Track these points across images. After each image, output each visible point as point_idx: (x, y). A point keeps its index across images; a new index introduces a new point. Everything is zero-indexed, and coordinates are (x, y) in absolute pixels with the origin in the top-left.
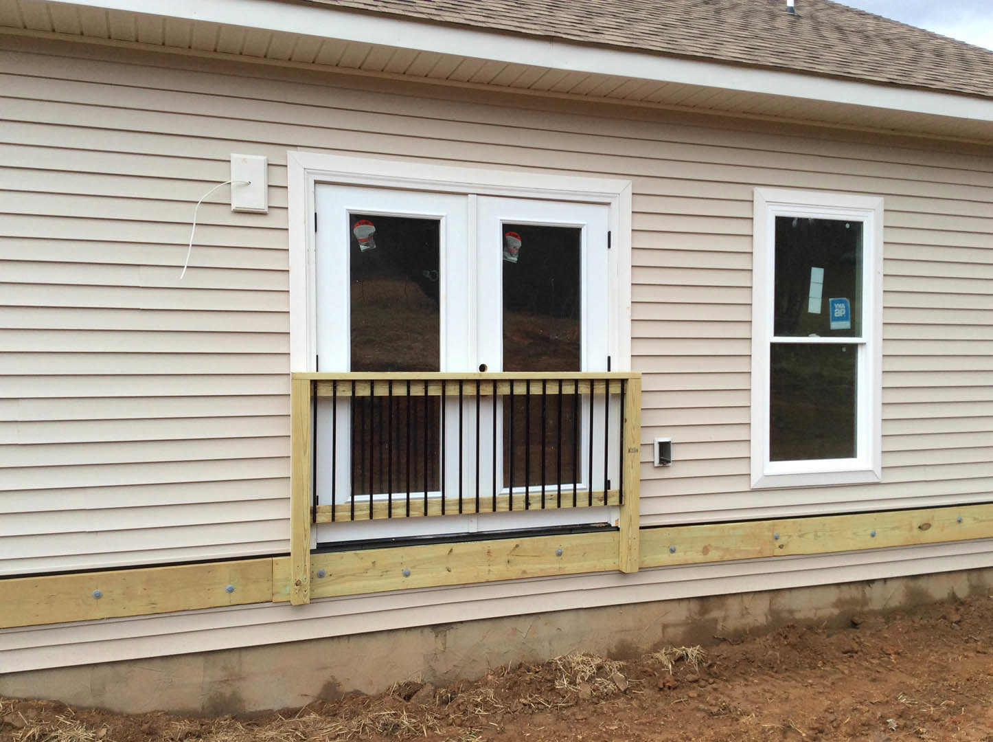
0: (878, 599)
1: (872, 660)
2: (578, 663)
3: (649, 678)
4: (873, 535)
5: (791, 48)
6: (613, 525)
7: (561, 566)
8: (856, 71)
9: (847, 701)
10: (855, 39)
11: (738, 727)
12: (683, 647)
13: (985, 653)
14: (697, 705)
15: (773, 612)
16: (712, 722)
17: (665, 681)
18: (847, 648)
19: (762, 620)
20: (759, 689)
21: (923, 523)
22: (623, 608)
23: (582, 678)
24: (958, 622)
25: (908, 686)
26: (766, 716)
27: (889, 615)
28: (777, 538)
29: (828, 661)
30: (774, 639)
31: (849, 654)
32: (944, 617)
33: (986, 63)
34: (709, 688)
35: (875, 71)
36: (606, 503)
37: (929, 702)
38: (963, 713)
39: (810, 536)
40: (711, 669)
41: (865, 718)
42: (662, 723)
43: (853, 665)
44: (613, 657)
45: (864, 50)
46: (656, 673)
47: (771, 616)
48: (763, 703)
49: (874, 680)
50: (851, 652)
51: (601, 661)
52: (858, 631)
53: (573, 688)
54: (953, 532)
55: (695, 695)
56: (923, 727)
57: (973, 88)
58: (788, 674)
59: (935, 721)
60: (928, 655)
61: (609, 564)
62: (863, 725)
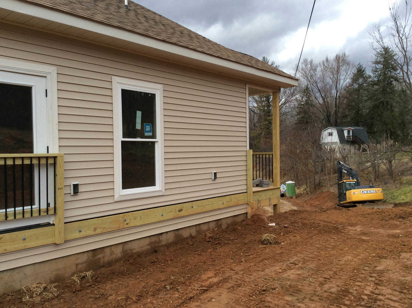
0: (164, 240)
1: (162, 264)
2: (34, 288)
3: (69, 288)
4: (162, 216)
5: (125, 21)
6: (52, 223)
7: (26, 245)
8: (150, 34)
9: (152, 282)
10: (151, 22)
11: (107, 301)
12: (85, 272)
13: (201, 255)
14: (90, 296)
15: (124, 252)
16: (96, 302)
17: (76, 288)
18: (152, 261)
19: (119, 255)
20: (117, 284)
21: (180, 209)
22: (57, 260)
23: (36, 294)
24: (192, 245)
25: (174, 272)
26: (119, 294)
27: (168, 246)
28: (125, 221)
29: (145, 267)
30: (124, 262)
31: (153, 263)
32: (187, 244)
33: (198, 39)
34: (96, 287)
35: (158, 35)
36: (47, 214)
37: (181, 277)
38: (193, 279)
39: (139, 218)
40: (97, 279)
41: (158, 288)
42: (74, 306)
43: (154, 267)
44: (52, 282)
45: (155, 27)
46: (72, 286)
47: (123, 253)
48: (118, 290)
49: (162, 272)
50: (154, 263)
51: (46, 285)
52: (157, 253)
53: (32, 299)
54: (190, 212)
55: (90, 292)
56: (179, 287)
57: (193, 47)
58: (129, 275)
59: (183, 283)
60: (181, 259)
61: (50, 241)
62: (157, 290)
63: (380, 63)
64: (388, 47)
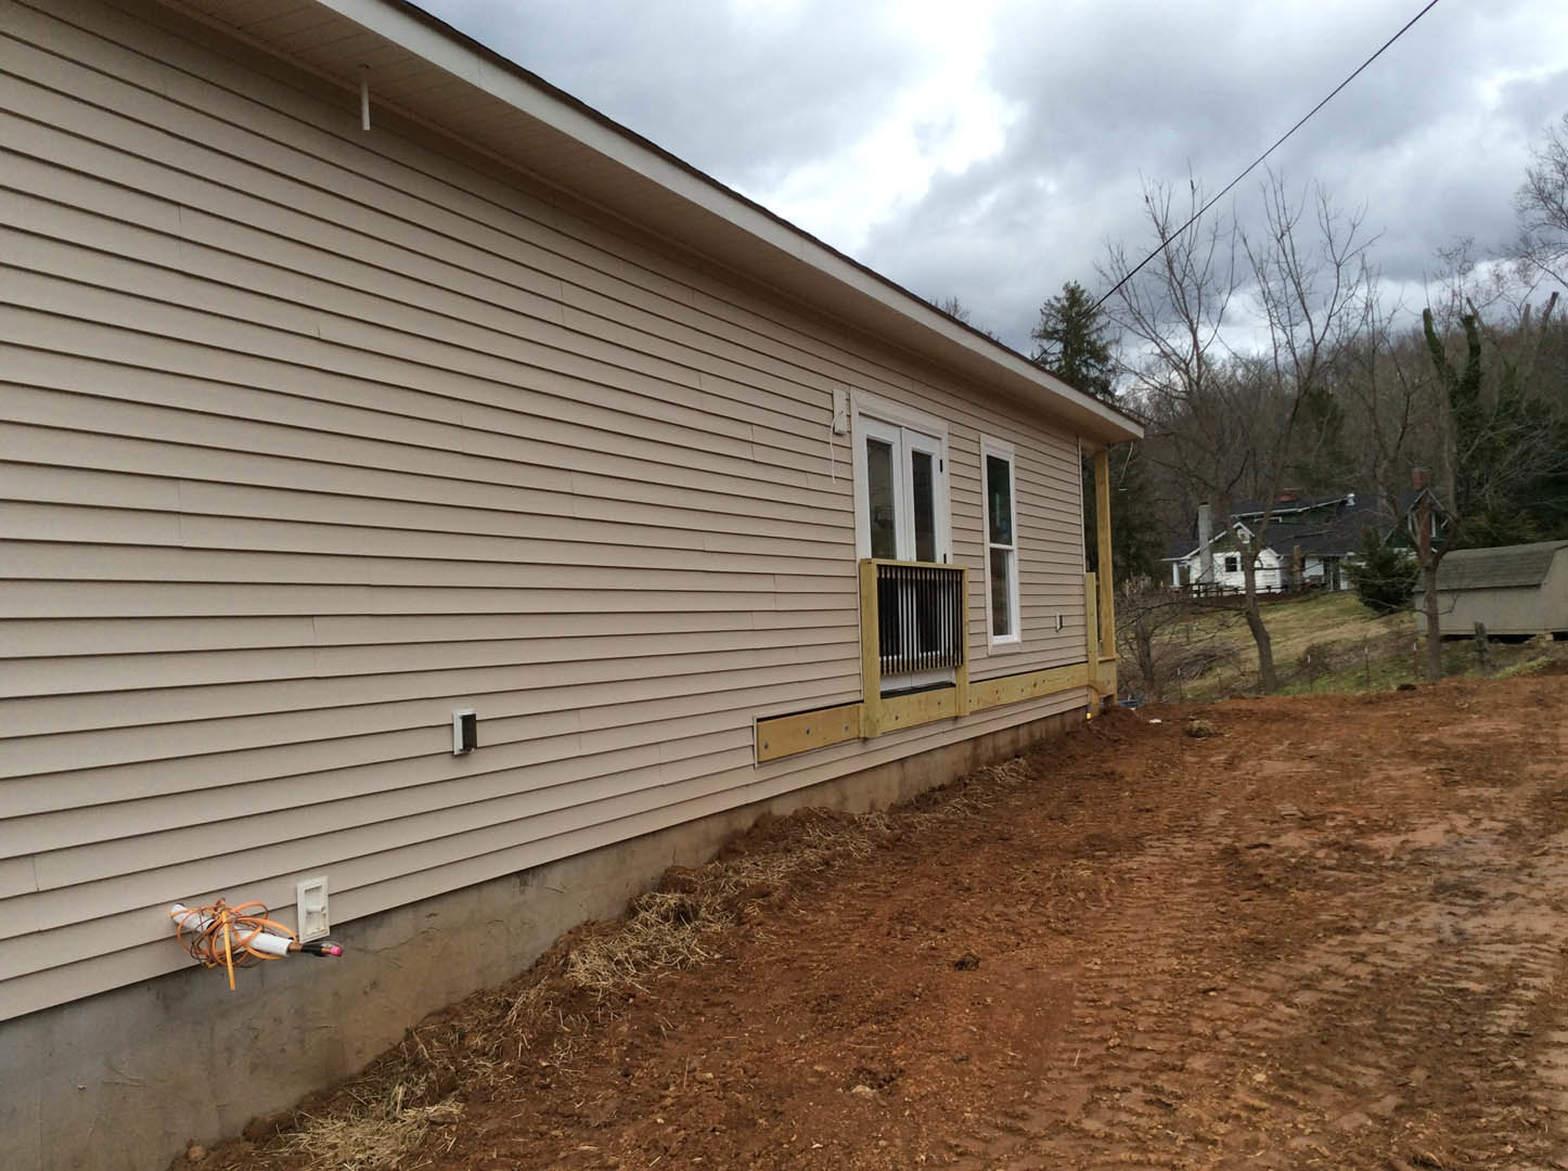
4: (1022, 691)
28: (997, 693)
54: (1042, 689)
63: (1056, 336)
64: (1079, 287)
